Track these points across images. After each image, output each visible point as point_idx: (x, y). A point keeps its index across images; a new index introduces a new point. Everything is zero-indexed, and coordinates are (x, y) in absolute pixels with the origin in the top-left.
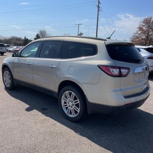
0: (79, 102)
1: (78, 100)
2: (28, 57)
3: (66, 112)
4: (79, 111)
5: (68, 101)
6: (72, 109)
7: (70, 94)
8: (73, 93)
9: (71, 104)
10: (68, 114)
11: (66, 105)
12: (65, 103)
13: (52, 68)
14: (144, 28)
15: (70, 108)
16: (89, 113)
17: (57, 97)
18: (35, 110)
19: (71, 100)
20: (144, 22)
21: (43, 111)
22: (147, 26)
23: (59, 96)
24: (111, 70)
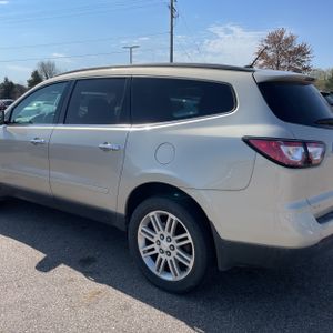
0: (190, 240)
1: (188, 235)
2: (30, 122)
3: (152, 267)
4: (191, 266)
5: (157, 237)
6: (169, 259)
7: (163, 219)
8: (171, 216)
9: (165, 245)
10: (158, 274)
11: (153, 249)
12: (148, 243)
13: (106, 149)
14: (270, 54)
15: (164, 257)
16: (220, 268)
17: (124, 229)
18: (62, 266)
19: (166, 234)
20: (267, 41)
21: (85, 265)
22: (274, 48)
23: (131, 225)
24: (284, 149)
